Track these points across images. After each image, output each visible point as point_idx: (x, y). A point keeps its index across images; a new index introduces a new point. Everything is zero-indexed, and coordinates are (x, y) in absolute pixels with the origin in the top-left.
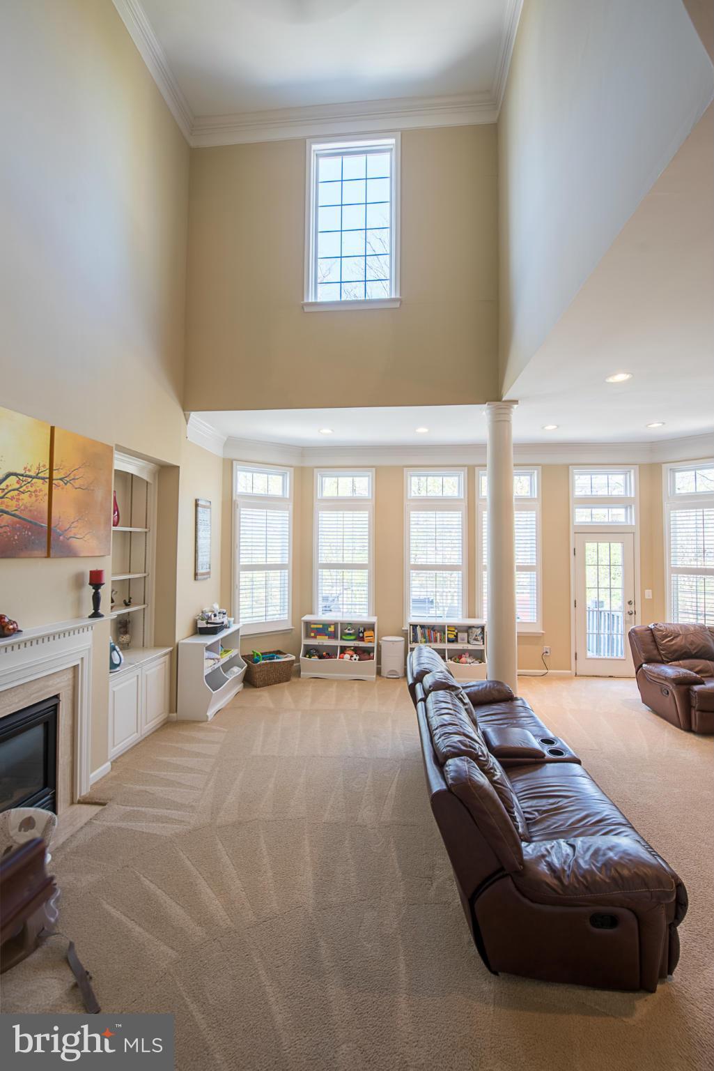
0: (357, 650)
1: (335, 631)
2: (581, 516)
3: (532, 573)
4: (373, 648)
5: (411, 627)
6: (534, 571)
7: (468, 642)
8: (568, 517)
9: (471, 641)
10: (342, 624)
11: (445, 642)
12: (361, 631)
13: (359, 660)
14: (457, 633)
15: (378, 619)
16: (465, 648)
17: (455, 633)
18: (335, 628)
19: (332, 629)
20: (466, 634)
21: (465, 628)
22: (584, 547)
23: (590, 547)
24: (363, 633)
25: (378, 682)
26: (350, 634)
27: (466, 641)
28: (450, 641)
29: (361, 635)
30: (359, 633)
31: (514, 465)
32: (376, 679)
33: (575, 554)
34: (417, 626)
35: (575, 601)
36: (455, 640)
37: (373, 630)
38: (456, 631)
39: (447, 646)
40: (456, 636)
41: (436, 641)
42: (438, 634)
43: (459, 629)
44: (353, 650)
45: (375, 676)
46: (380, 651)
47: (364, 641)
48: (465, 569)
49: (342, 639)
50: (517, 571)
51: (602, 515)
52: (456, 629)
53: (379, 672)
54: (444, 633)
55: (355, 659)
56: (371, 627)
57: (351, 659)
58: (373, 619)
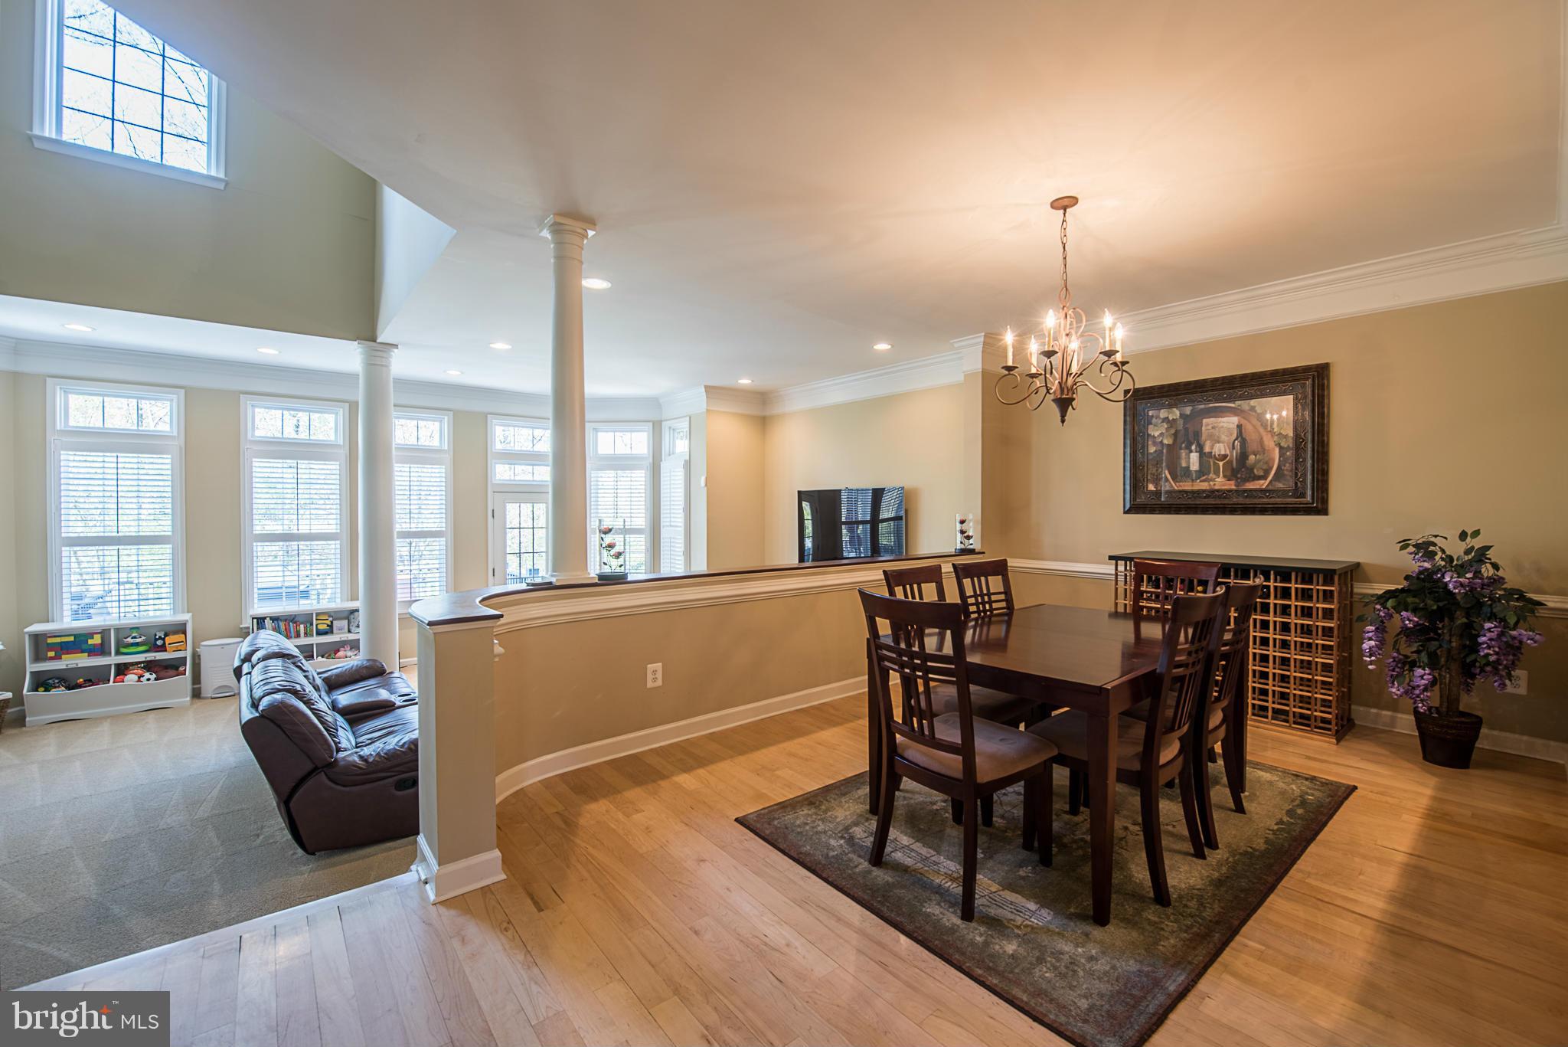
0: (149, 666)
1: (102, 644)
2: (502, 473)
3: (442, 539)
4: (185, 658)
5: (255, 621)
6: (442, 537)
7: (349, 631)
8: (485, 474)
9: (353, 629)
10: (118, 630)
11: (313, 636)
12: (157, 638)
13: (156, 679)
14: (332, 622)
15: (193, 617)
16: (343, 639)
17: (328, 622)
18: (102, 638)
19: (97, 640)
20: (346, 622)
21: (346, 614)
22: (505, 507)
23: (512, 510)
24: (164, 639)
25: (195, 706)
26: (137, 644)
27: (346, 630)
28: (320, 633)
29: (159, 643)
30: (156, 640)
31: (395, 406)
32: (192, 704)
33: (493, 516)
34: (265, 618)
35: (494, 570)
36: (329, 631)
37: (185, 633)
38: (331, 619)
39: (316, 640)
40: (331, 626)
41: (298, 635)
42: (302, 626)
43: (335, 615)
44: (144, 668)
45: (188, 699)
46: (199, 664)
47: (166, 651)
48: (345, 536)
49: (118, 653)
50: (398, 538)
51: (523, 474)
52: (330, 616)
53: (197, 694)
54: (312, 624)
55: (149, 680)
56: (181, 629)
57: (139, 681)
58: (186, 617)
